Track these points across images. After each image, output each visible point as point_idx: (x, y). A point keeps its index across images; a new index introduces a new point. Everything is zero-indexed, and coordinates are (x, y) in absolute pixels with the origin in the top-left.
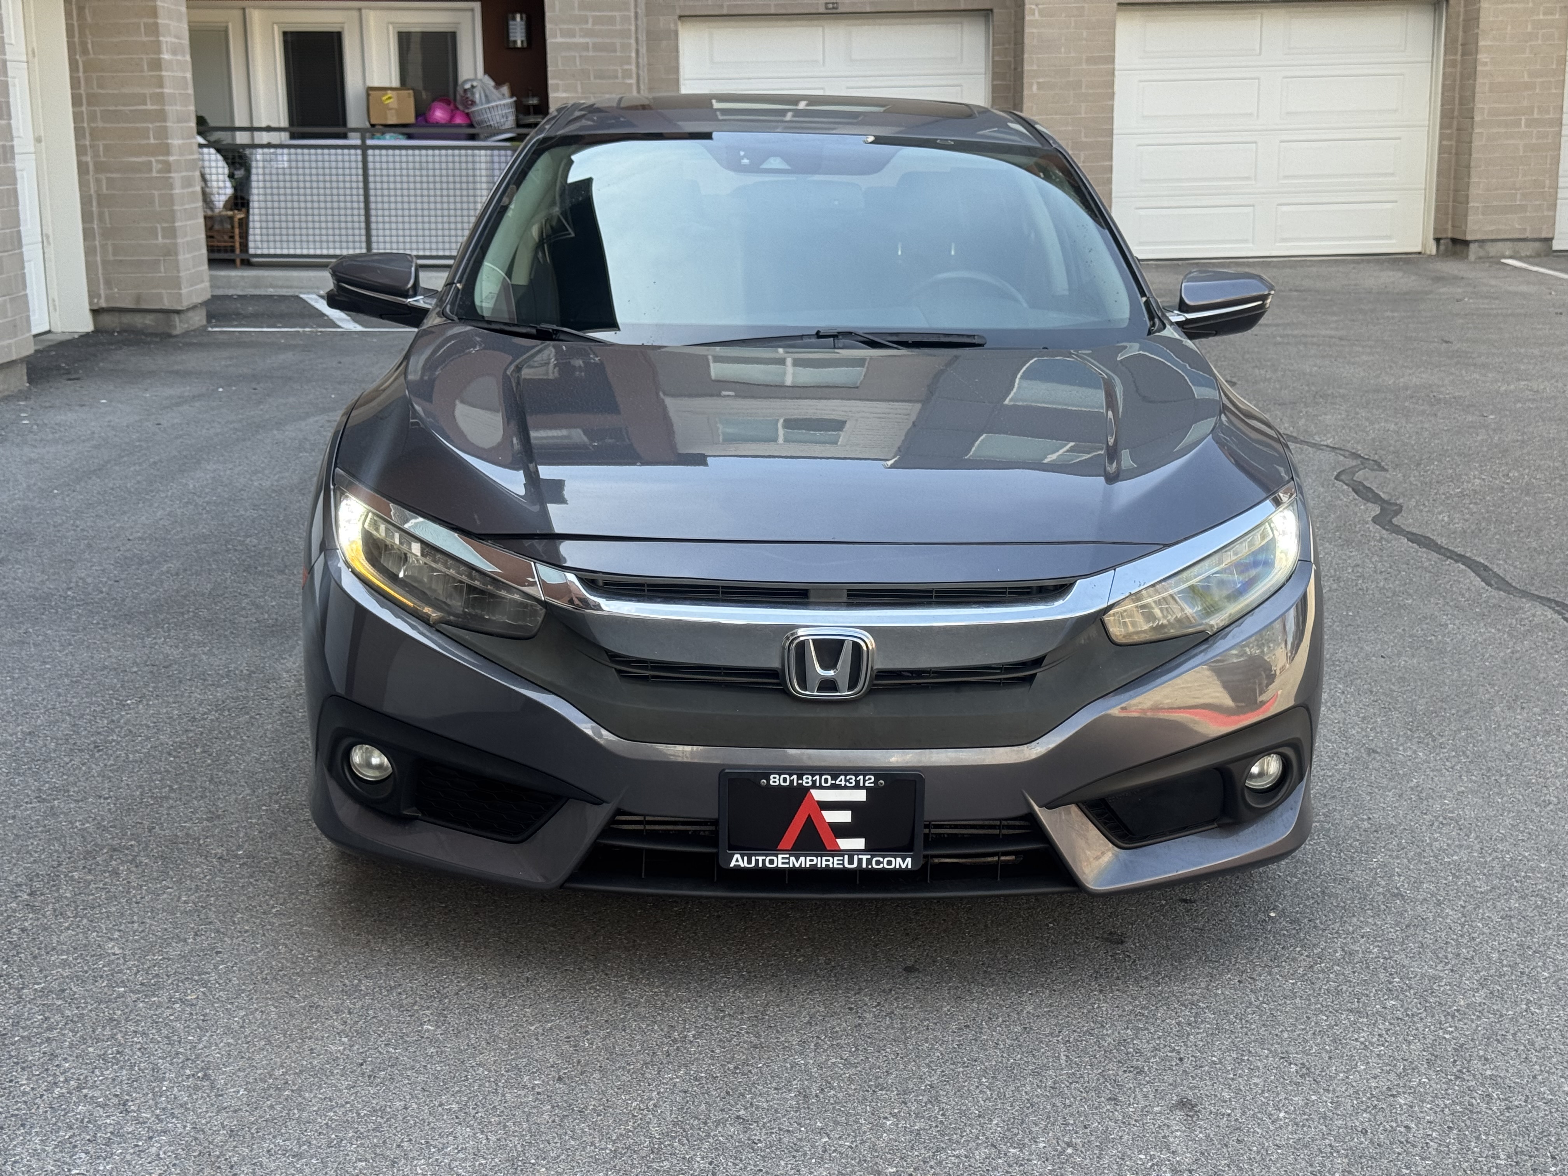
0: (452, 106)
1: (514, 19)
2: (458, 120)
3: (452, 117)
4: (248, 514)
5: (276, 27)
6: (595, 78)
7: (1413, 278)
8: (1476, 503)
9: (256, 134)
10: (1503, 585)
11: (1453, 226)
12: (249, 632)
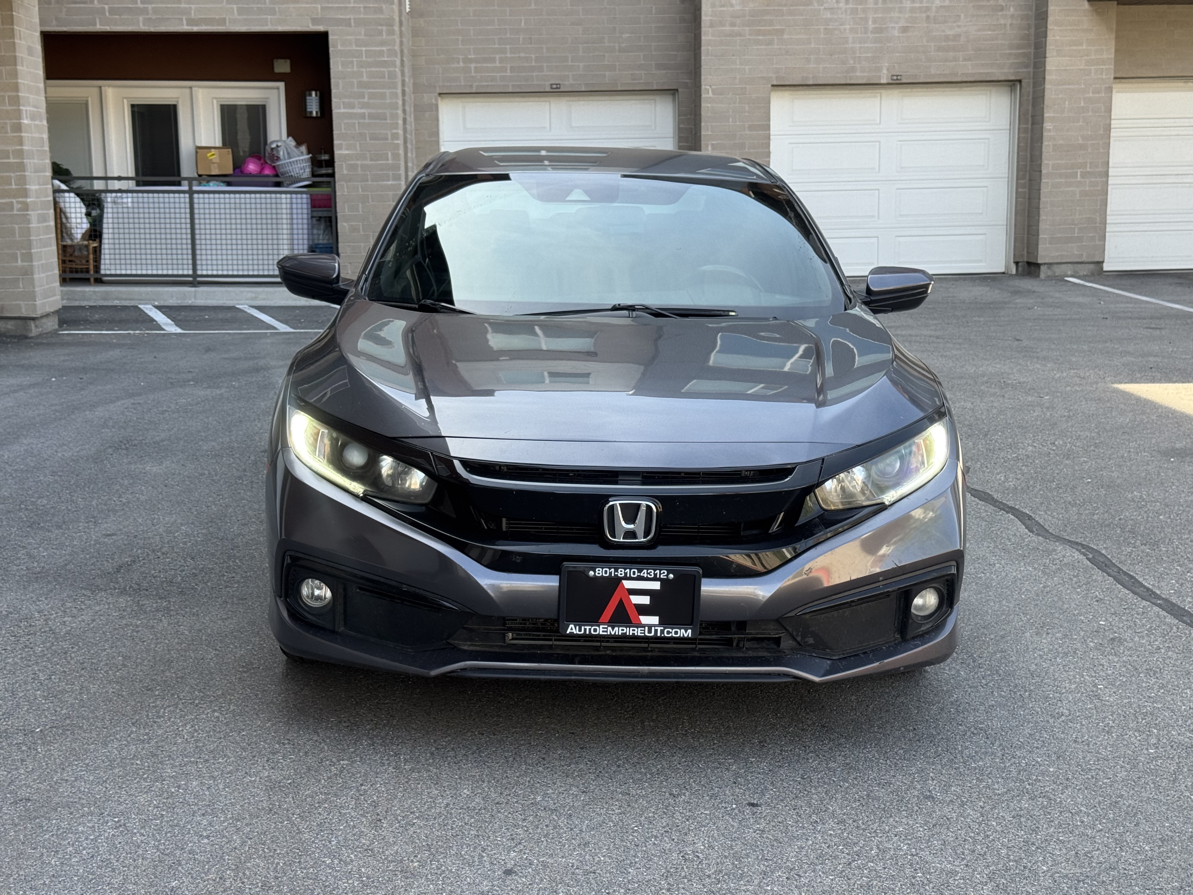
0: (262, 161)
1: (310, 95)
2: (267, 172)
3: (262, 169)
4: (46, 479)
5: (125, 101)
6: (371, 139)
7: (997, 292)
8: (1026, 466)
9: (110, 182)
10: (1041, 531)
11: (1028, 252)
12: (17, 578)
